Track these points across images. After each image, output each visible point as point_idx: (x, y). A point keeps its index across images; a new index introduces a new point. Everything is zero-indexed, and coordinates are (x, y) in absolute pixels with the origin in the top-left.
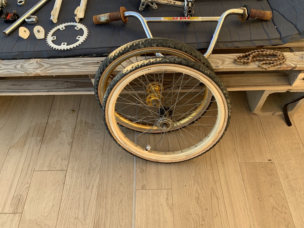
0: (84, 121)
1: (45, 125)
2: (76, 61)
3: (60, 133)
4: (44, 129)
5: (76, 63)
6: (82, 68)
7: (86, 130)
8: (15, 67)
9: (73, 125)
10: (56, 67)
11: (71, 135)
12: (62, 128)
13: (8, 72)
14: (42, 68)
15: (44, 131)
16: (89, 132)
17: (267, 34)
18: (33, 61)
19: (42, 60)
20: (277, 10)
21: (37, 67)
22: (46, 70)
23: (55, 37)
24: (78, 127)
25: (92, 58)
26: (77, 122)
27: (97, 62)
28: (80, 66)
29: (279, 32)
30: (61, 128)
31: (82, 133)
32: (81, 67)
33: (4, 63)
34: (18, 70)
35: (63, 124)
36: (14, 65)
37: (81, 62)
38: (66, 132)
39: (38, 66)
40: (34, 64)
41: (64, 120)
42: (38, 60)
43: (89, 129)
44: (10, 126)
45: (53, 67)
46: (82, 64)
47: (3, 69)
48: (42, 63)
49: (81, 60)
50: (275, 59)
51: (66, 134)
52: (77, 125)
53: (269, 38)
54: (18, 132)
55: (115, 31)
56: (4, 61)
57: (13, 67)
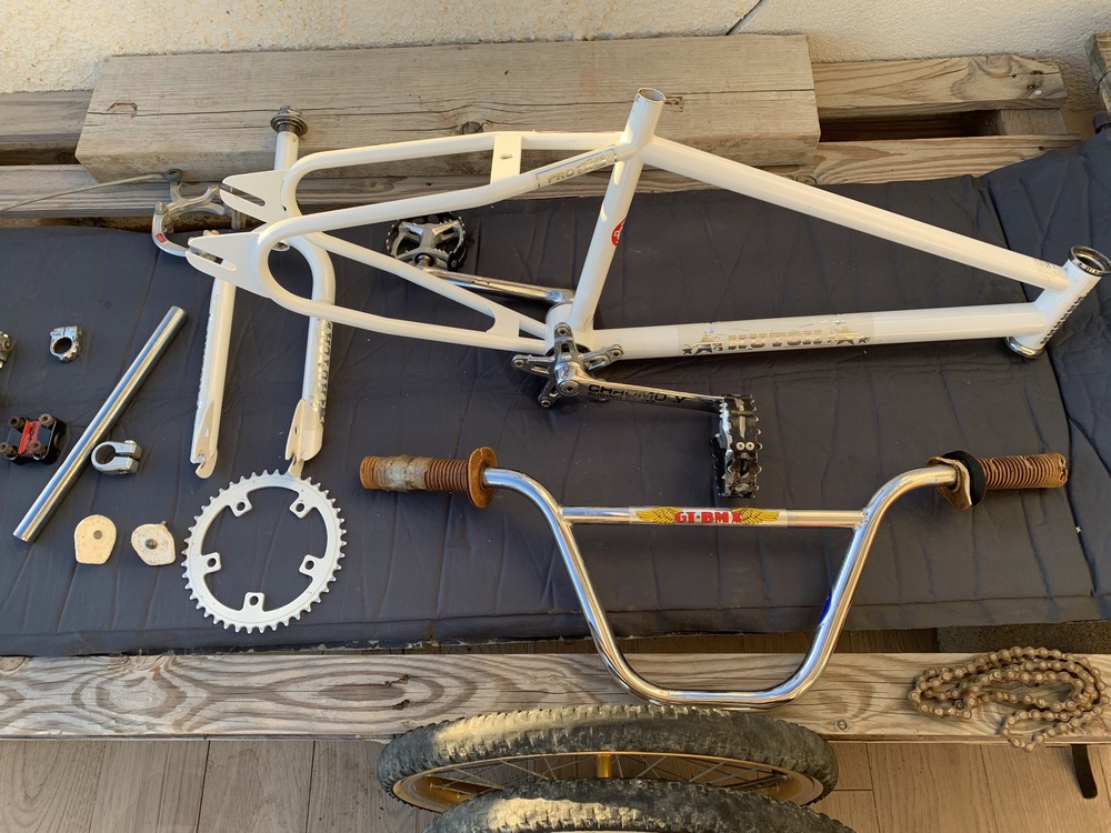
0: (338, 754)
1: (201, 772)
2: (306, 672)
3: (258, 807)
4: (199, 791)
5: (306, 685)
6: (331, 714)
7: (351, 797)
8: (76, 695)
9: (300, 772)
10: (234, 704)
11: (296, 817)
12: (263, 784)
13: (54, 724)
14: (178, 709)
15: (198, 797)
16: (359, 807)
17: (1042, 570)
18: (142, 666)
19: (175, 663)
20: (1090, 432)
21: (159, 703)
22: (196, 719)
23: (216, 556)
24: (319, 781)
25: (362, 659)
26: (316, 759)
27: (382, 680)
28: (324, 701)
29: (1089, 558)
30: (260, 786)
31: (335, 812)
32: (326, 708)
33: (33, 675)
34: (90, 720)
35: (266, 769)
36: (70, 688)
37: (328, 682)
38: (277, 806)
39: (162, 696)
40: (145, 684)
41: (268, 751)
42: (163, 661)
43: (361, 795)
44: (74, 770)
45: (221, 706)
46: (331, 692)
47: (33, 711)
48: (176, 682)
49: (323, 671)
50: (1064, 705)
51: (280, 813)
52: (317, 774)
53: (1048, 591)
54: (107, 799)
55: (449, 527)
56: (32, 664)
57: (68, 699)
